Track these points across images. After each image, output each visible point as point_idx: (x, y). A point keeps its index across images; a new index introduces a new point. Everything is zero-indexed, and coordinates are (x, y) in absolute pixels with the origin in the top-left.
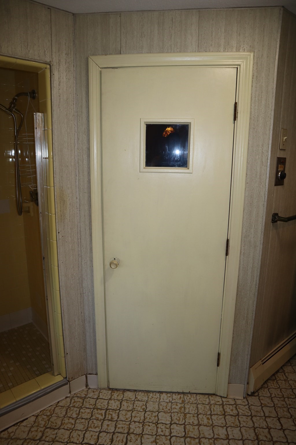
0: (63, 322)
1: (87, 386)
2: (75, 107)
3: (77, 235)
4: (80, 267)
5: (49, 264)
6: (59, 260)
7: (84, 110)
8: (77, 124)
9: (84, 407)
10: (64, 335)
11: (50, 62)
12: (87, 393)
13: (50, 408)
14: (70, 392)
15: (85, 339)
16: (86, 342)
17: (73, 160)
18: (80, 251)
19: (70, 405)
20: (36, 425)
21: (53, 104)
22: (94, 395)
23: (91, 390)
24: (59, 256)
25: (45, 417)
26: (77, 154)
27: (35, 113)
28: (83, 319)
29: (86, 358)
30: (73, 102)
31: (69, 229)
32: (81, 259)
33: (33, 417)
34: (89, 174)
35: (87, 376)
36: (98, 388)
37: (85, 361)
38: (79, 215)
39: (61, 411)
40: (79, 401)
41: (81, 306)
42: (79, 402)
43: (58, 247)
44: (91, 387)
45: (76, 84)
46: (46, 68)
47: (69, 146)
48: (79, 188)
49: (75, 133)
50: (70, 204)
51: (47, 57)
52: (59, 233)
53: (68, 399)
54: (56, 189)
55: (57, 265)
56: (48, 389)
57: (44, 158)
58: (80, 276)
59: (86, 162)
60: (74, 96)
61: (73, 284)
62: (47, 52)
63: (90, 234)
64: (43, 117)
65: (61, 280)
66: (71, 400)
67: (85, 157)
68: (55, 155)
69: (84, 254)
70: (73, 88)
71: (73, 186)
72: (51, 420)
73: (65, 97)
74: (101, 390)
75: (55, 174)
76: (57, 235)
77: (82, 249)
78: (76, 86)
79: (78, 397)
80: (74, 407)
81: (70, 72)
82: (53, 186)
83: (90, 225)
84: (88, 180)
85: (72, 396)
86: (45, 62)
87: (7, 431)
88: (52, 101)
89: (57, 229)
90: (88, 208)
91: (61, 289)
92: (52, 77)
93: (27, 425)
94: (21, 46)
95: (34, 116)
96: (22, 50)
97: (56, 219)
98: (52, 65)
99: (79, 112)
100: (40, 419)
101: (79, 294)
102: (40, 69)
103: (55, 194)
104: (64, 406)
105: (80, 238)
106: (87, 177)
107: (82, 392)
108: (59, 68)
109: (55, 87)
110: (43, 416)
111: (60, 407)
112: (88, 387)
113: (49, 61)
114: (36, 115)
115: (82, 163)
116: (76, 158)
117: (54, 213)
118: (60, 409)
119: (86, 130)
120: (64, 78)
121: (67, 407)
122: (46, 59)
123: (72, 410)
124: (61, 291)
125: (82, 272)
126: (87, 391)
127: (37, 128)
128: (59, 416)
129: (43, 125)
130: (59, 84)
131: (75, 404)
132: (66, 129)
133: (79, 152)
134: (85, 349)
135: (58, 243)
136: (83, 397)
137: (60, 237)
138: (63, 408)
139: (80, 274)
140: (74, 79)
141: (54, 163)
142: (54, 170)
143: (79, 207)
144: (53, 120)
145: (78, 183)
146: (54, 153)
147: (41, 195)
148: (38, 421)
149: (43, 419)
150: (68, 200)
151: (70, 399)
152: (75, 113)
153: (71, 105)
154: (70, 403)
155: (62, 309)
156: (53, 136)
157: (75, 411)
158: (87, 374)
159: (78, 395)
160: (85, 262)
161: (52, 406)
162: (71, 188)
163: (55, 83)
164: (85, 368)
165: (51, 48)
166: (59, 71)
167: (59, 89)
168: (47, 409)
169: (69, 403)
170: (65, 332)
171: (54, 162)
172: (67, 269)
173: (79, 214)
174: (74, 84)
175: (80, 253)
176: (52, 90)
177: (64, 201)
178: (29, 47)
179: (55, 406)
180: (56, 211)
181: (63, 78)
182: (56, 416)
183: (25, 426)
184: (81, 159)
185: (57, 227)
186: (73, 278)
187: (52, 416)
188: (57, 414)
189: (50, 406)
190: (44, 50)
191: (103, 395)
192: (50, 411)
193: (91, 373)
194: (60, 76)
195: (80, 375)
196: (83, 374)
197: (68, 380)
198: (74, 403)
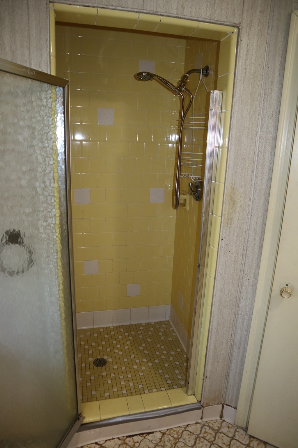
0: (209, 342)
1: (221, 416)
2: (263, 83)
3: (243, 245)
4: (240, 283)
5: (205, 273)
6: (217, 271)
7: (276, 87)
8: (263, 105)
9: (216, 444)
10: (207, 356)
11: (240, 23)
12: (221, 426)
13: (178, 429)
14: (202, 418)
15: (229, 365)
16: (230, 369)
17: (252, 152)
18: (244, 264)
19: (200, 433)
20: (161, 445)
21: (237, 79)
22: (228, 432)
23: (226, 424)
24: (218, 267)
25: (172, 438)
26: (258, 144)
27: (212, 91)
28: (233, 343)
29: (226, 386)
30: (261, 77)
31: (235, 237)
32: (242, 273)
33: (159, 432)
34: (271, 170)
35: (223, 406)
36: (234, 424)
37: (224, 390)
38: (249, 221)
39: (190, 438)
40: (210, 432)
41: (233, 328)
42: (211, 434)
43: (219, 257)
44: (226, 420)
45: (268, 52)
46: (233, 33)
47: (250, 134)
48: (254, 187)
49: (259, 117)
50: (241, 206)
51: (237, 18)
52: (222, 239)
53: (198, 425)
54: (227, 186)
55: (214, 277)
56: (179, 409)
57: (216, 147)
58: (238, 294)
59: (268, 155)
60: (264, 68)
61: (228, 302)
62: (237, 11)
63: (260, 246)
64: (222, 96)
65: (216, 295)
66: (202, 428)
67: (269, 148)
68: (231, 143)
69: (248, 269)
70: (264, 58)
71: (248, 185)
72: (178, 444)
73: (252, 70)
74: (238, 428)
75: (228, 168)
76: (220, 242)
77: (246, 262)
78: (268, 55)
79: (210, 427)
80: (205, 439)
81: (263, 36)
82: (224, 181)
83: (261, 235)
84: (268, 178)
85: (203, 423)
86: (233, 24)
87: (133, 439)
88: (236, 75)
89: (221, 235)
90: (263, 214)
91: (213, 306)
92: (239, 43)
93: (152, 440)
94: (207, 5)
95: (211, 94)
96: (207, 10)
97: (221, 222)
98: (241, 28)
99: (267, 90)
100: (166, 438)
101: (233, 315)
102: (225, 34)
103: (225, 193)
104: (194, 433)
105: (246, 248)
106: (267, 174)
107: (215, 423)
108: (249, 31)
109: (241, 57)
110: (169, 436)
111: (189, 433)
112: (222, 419)
113: (238, 23)
114: (213, 93)
115: (264, 156)
116: (256, 149)
117: (220, 216)
118: (189, 435)
119: (275, 114)
120: (255, 44)
121: (197, 436)
122: (234, 20)
123: (202, 442)
124: (213, 308)
125: (241, 290)
126: (221, 423)
127: (212, 110)
128: (187, 444)
129: (220, 106)
130: (247, 53)
131: (205, 435)
132: (249, 111)
133: (261, 142)
134: (228, 376)
135: (219, 252)
136: (215, 430)
137: (223, 245)
138: (192, 435)
139: (238, 291)
140: (267, 46)
141: (229, 155)
142: (228, 162)
143: (251, 211)
144: (234, 100)
145: (254, 181)
146: (230, 141)
147: (207, 192)
148: (164, 441)
149: (170, 440)
150: (239, 200)
151: (201, 426)
152: (262, 91)
153: (259, 81)
154: (201, 431)
155: (211, 328)
156: (232, 119)
157: (205, 445)
158: (224, 404)
159: (211, 425)
160: (247, 279)
161: (180, 428)
162: (245, 186)
163: (242, 51)
164: (223, 397)
165: (242, 4)
166: (248, 35)
167: (246, 60)
168: (175, 429)
169: (199, 432)
170: (209, 353)
171: (229, 152)
172: (224, 283)
173: (249, 219)
174: (266, 53)
175: (243, 267)
176: (237, 60)
177: (234, 202)
178: (215, 6)
179: (183, 429)
180: (223, 213)
181: (253, 45)
182: (183, 443)
183: (150, 440)
184: (262, 151)
185: (221, 233)
186: (230, 295)
187: (180, 440)
188: (185, 441)
189: (178, 427)
190: (234, 8)
191: (240, 437)
192: (177, 432)
193: (229, 405)
194: (249, 42)
195: (216, 403)
196: (220, 403)
197: (202, 405)
198: (205, 433)
